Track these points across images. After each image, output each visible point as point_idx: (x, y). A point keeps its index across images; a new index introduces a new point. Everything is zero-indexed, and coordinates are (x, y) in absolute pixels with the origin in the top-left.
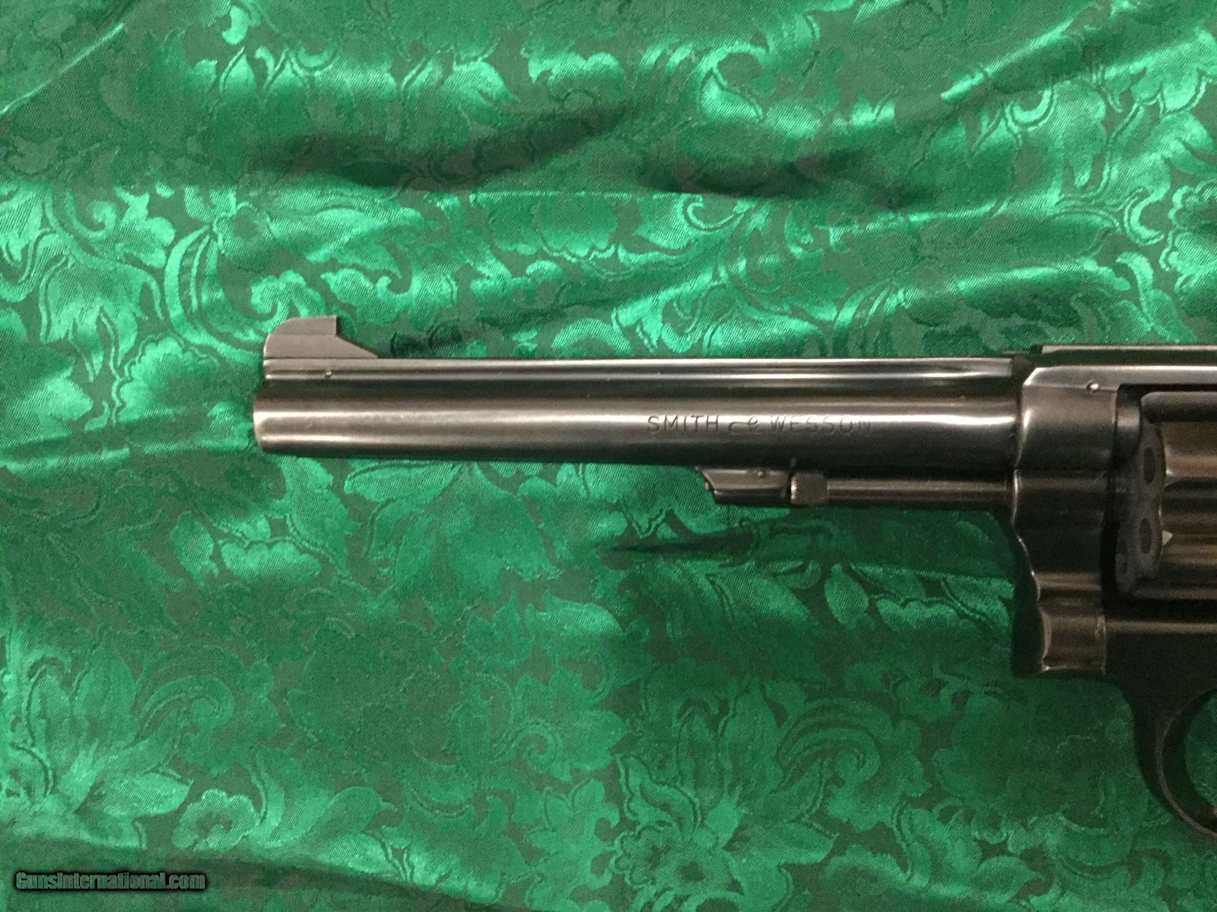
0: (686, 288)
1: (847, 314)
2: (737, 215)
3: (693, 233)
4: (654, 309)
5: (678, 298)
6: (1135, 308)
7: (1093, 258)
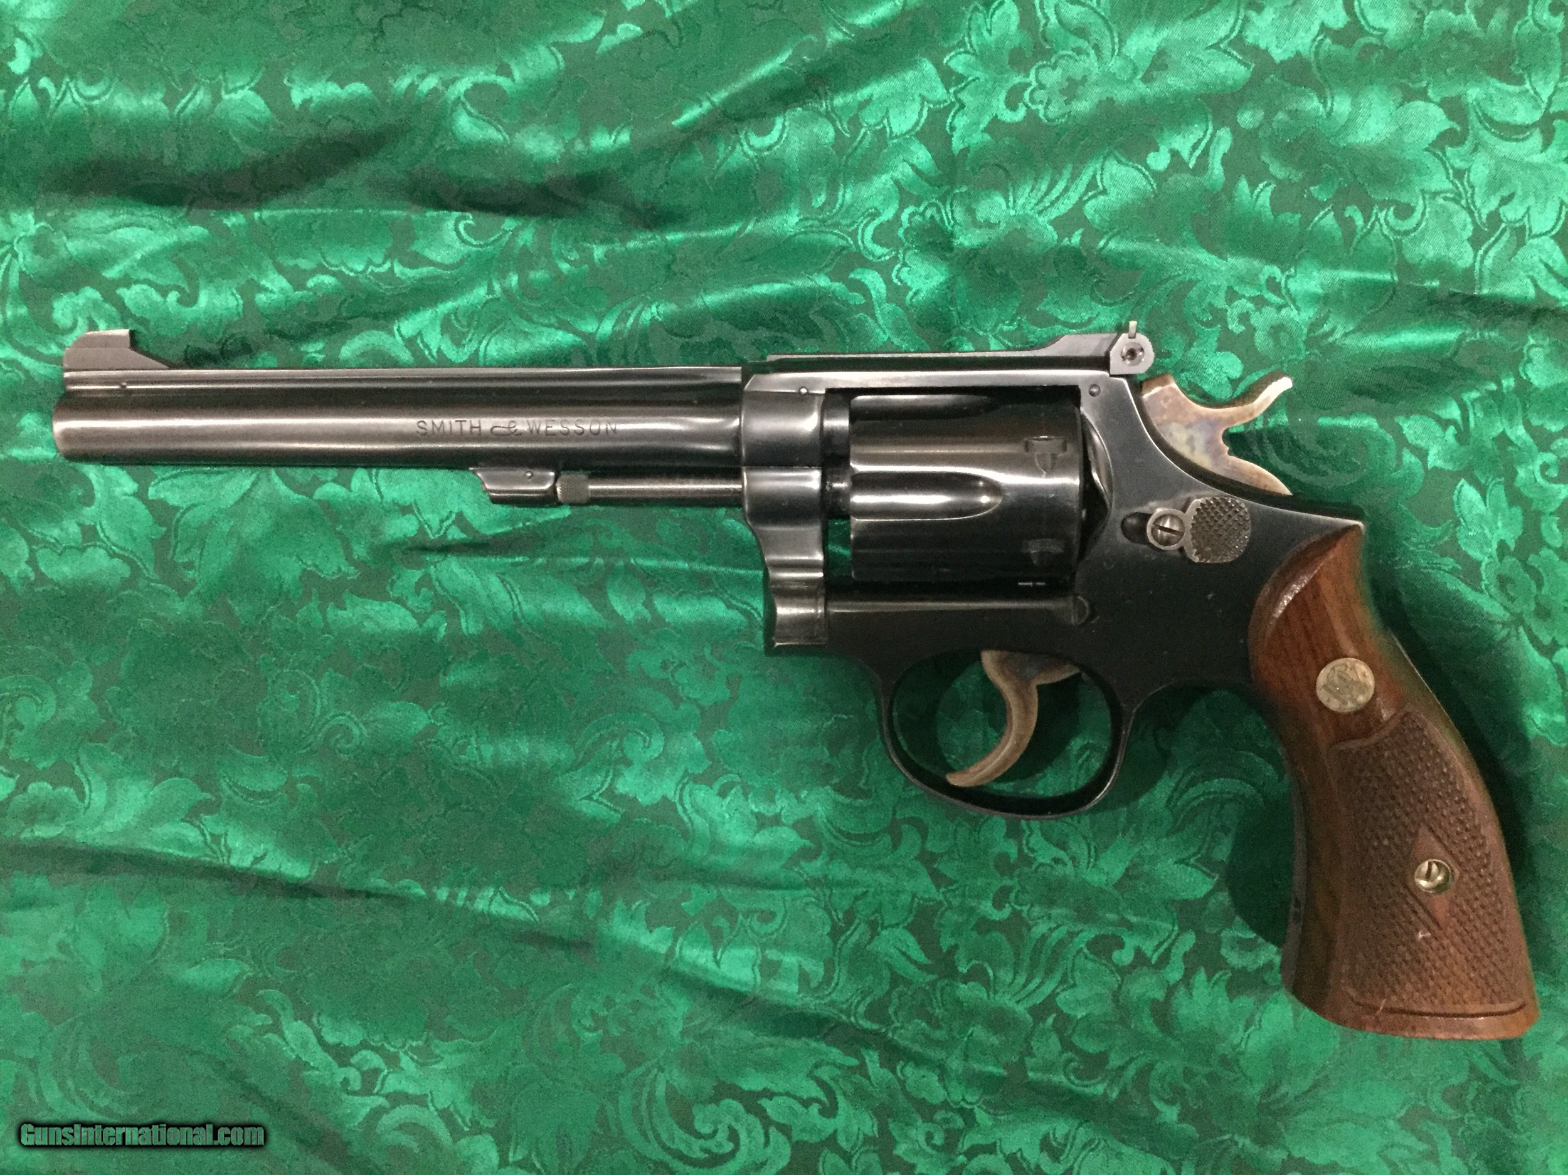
0: (464, 301)
1: (607, 327)
2: (506, 232)
3: (465, 249)
4: (432, 321)
5: (455, 312)
6: (870, 320)
7: (826, 274)
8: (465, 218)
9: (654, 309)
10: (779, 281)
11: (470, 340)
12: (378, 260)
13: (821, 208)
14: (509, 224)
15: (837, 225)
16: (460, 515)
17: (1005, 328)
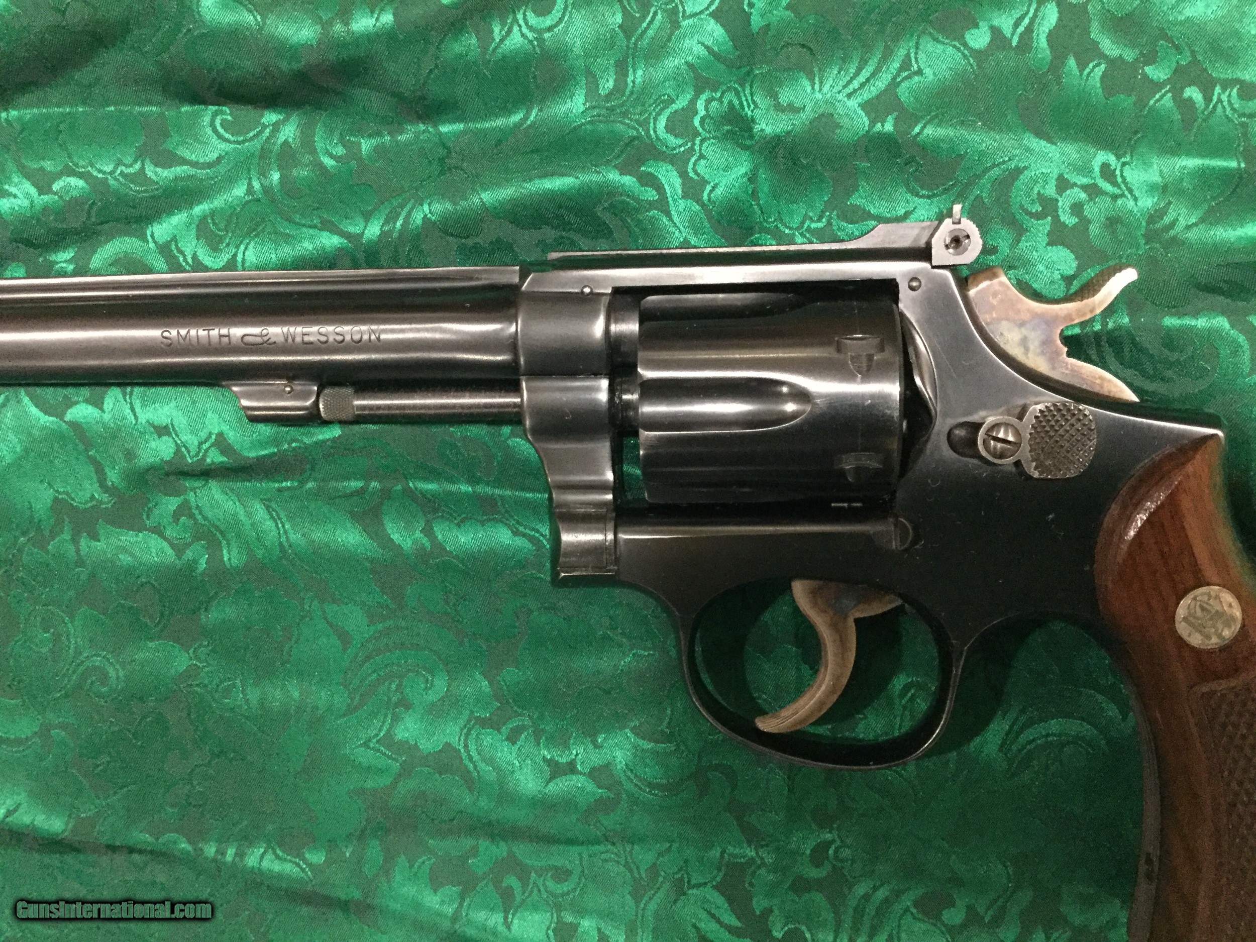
0: (220, 202)
1: (375, 228)
2: (265, 127)
3: (222, 147)
4: (188, 225)
5: (213, 213)
6: (664, 219)
7: (616, 167)
8: (222, 113)
9: (426, 208)
10: (562, 175)
11: (228, 245)
12: (128, 160)
13: (608, 97)
14: (271, 117)
15: (625, 114)
16: (220, 435)
17: (813, 225)
